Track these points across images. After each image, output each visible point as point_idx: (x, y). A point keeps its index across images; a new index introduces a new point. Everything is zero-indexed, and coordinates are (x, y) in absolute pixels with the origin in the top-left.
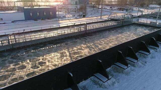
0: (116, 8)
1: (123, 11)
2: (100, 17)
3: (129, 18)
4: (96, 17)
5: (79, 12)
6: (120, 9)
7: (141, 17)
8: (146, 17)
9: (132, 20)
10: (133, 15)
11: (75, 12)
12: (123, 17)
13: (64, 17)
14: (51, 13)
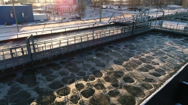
0: (126, 8)
1: (135, 11)
2: (99, 20)
3: (144, 21)
4: (94, 19)
5: (75, 13)
6: (131, 9)
7: (162, 19)
8: (169, 19)
9: (151, 25)
10: (150, 17)
11: (69, 14)
12: (134, 19)
13: (46, 20)
14: (23, 14)
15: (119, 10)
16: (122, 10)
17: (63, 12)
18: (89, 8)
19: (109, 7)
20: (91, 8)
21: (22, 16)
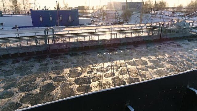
3: (185, 26)
4: (135, 24)
5: (120, 19)
11: (115, 19)
14: (70, 18)
15: (170, 16)
16: (174, 16)
17: (109, 18)
18: (136, 14)
19: (159, 13)
20: (139, 13)
21: (69, 20)
